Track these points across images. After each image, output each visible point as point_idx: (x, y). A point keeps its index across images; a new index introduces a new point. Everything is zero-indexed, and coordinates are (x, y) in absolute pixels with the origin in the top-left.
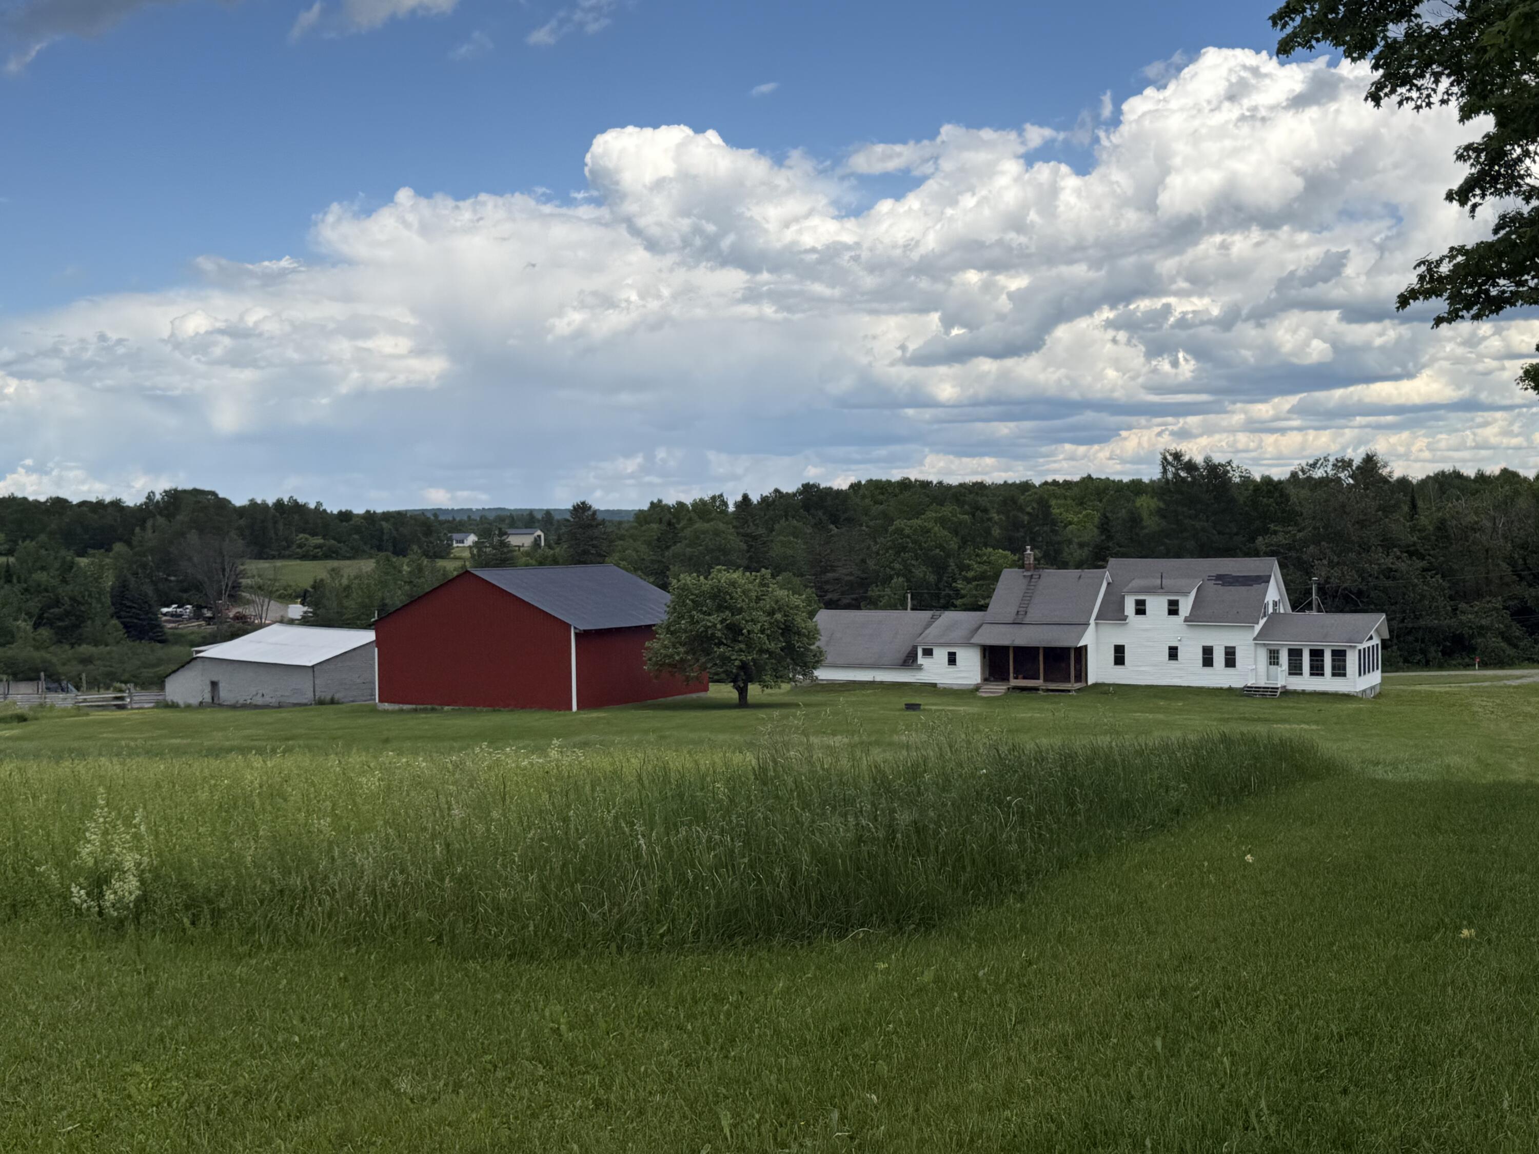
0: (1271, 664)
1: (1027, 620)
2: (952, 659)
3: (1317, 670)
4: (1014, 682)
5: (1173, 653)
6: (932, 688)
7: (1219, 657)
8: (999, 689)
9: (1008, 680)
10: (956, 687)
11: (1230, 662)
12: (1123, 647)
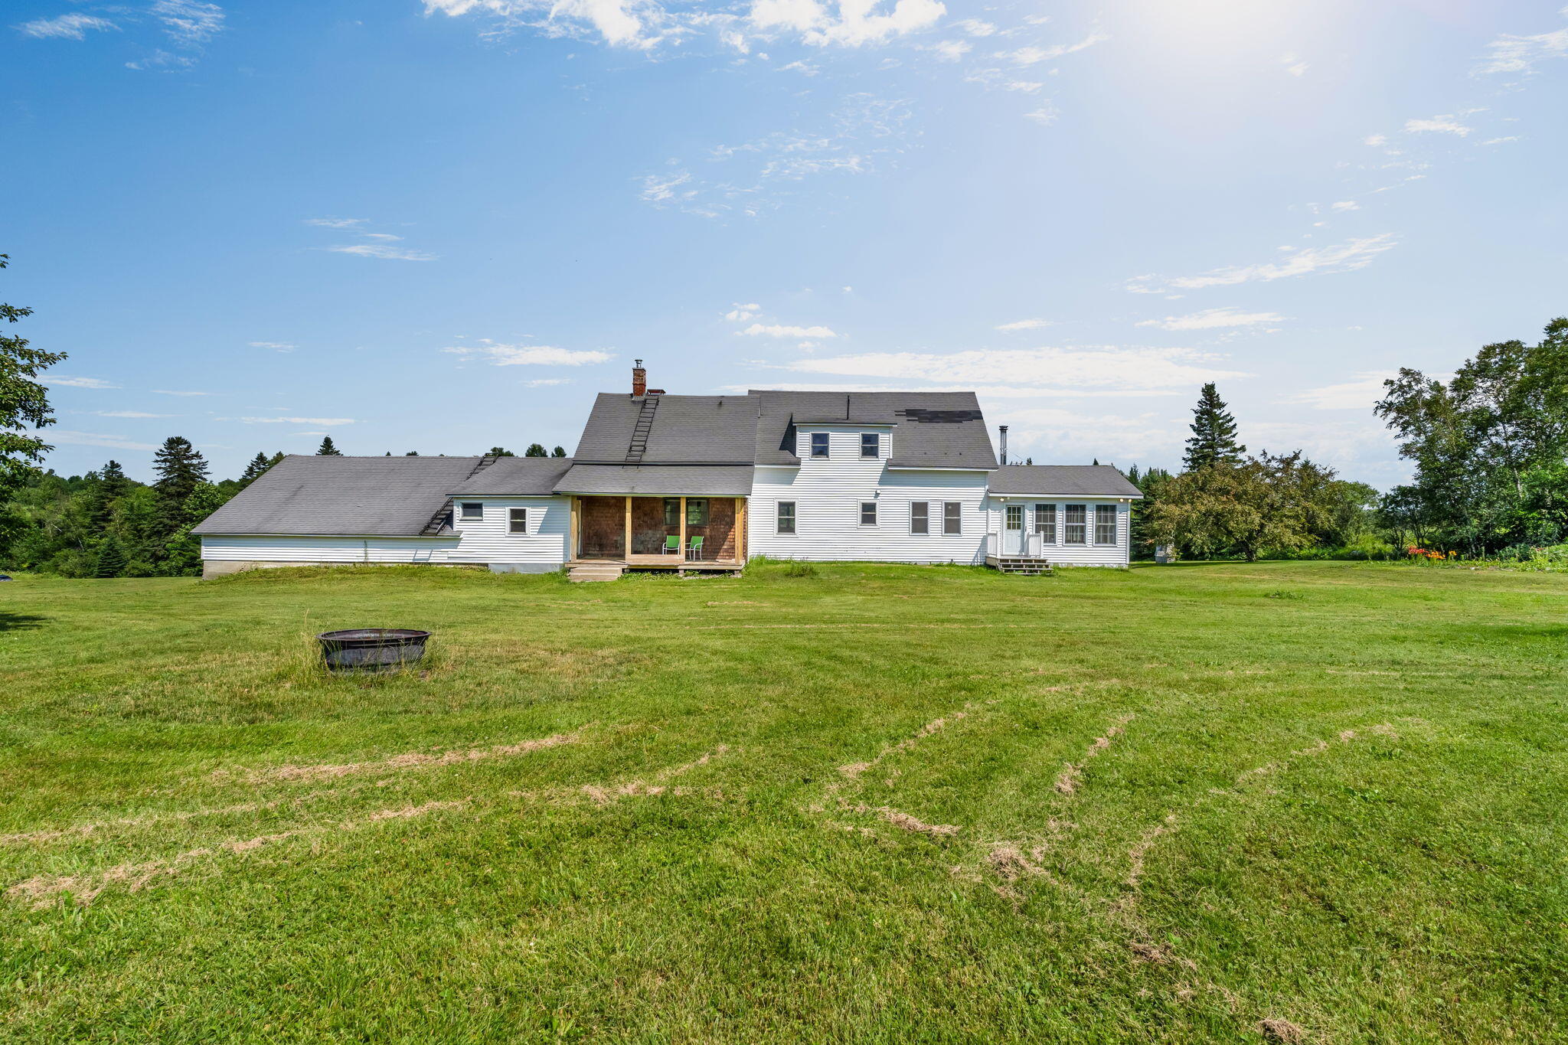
0: (1009, 527)
1: (646, 458)
2: (518, 523)
3: (1076, 535)
4: (632, 559)
5: (869, 513)
6: (480, 573)
7: (936, 517)
8: (609, 570)
9: (622, 556)
10: (523, 572)
11: (952, 526)
12: (793, 504)
